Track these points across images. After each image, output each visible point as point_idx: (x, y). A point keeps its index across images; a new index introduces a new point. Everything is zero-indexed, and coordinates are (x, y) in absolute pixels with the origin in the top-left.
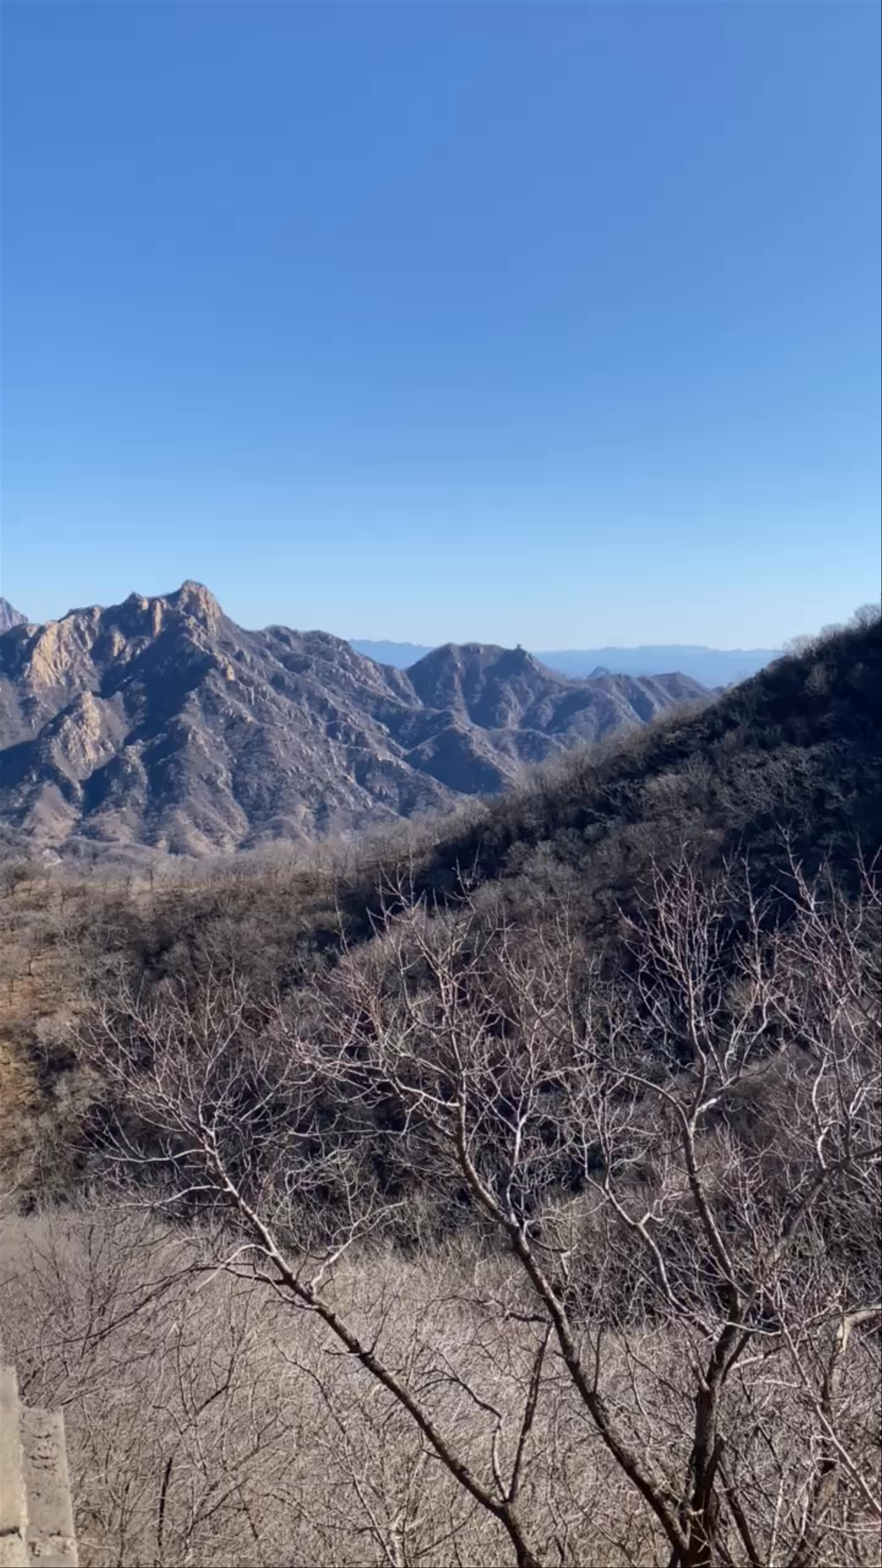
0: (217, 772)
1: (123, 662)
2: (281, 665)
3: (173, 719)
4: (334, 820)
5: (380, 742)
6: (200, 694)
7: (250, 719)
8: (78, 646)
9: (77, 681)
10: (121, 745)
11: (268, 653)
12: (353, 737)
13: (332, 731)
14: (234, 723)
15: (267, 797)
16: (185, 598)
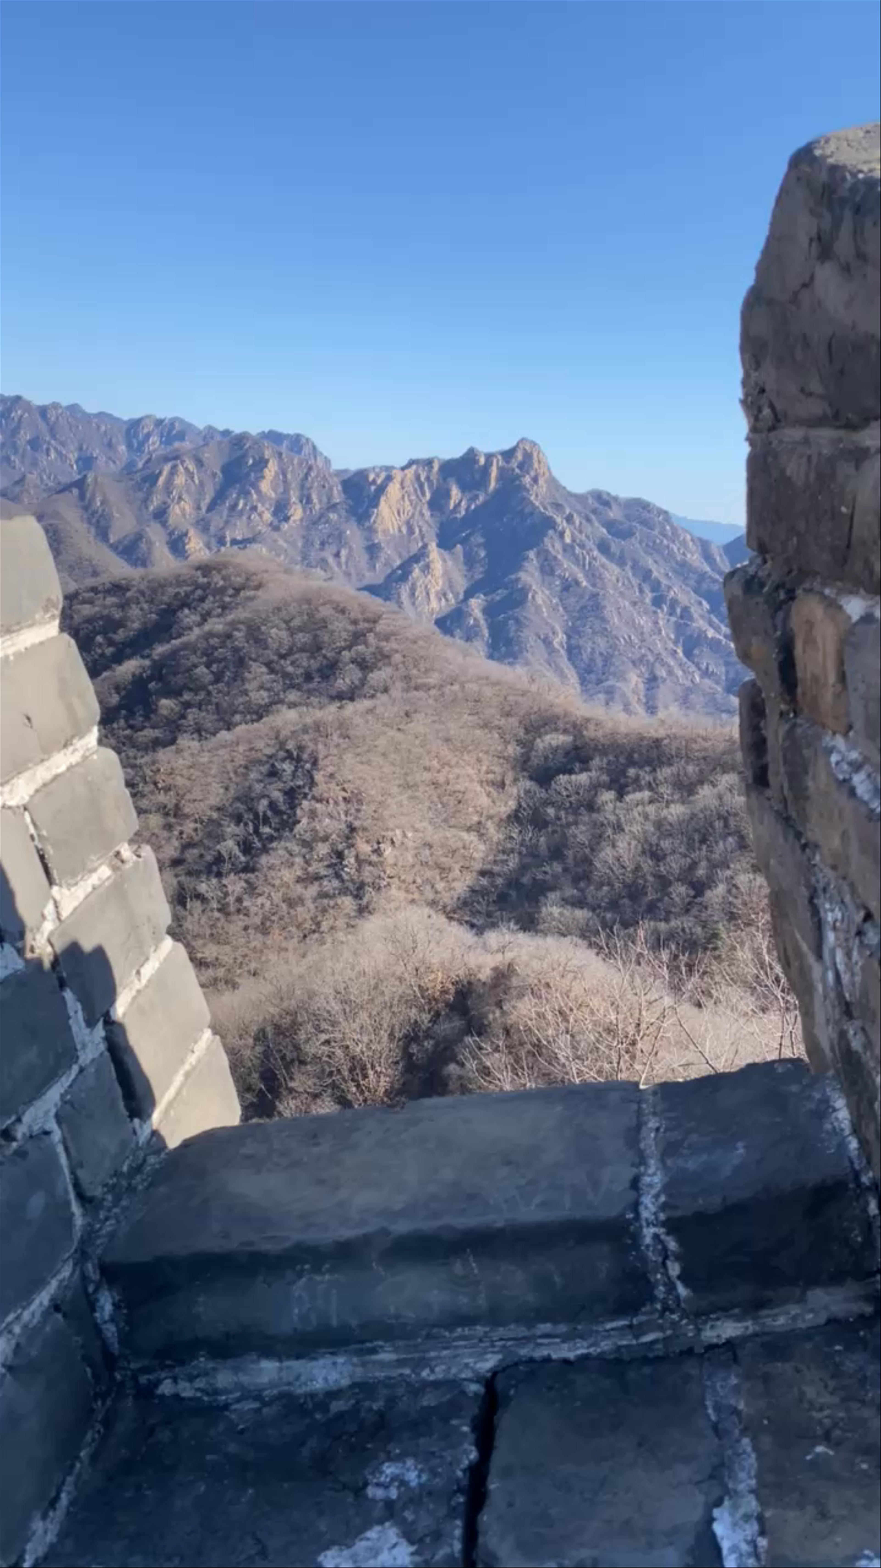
0: (554, 633)
1: (458, 516)
2: (604, 531)
3: (513, 577)
4: (664, 693)
5: (702, 616)
6: (538, 555)
7: (584, 584)
8: (418, 496)
9: (417, 530)
10: (461, 597)
11: (593, 517)
12: (678, 611)
13: (658, 602)
14: (569, 586)
15: (599, 662)
16: (520, 456)
